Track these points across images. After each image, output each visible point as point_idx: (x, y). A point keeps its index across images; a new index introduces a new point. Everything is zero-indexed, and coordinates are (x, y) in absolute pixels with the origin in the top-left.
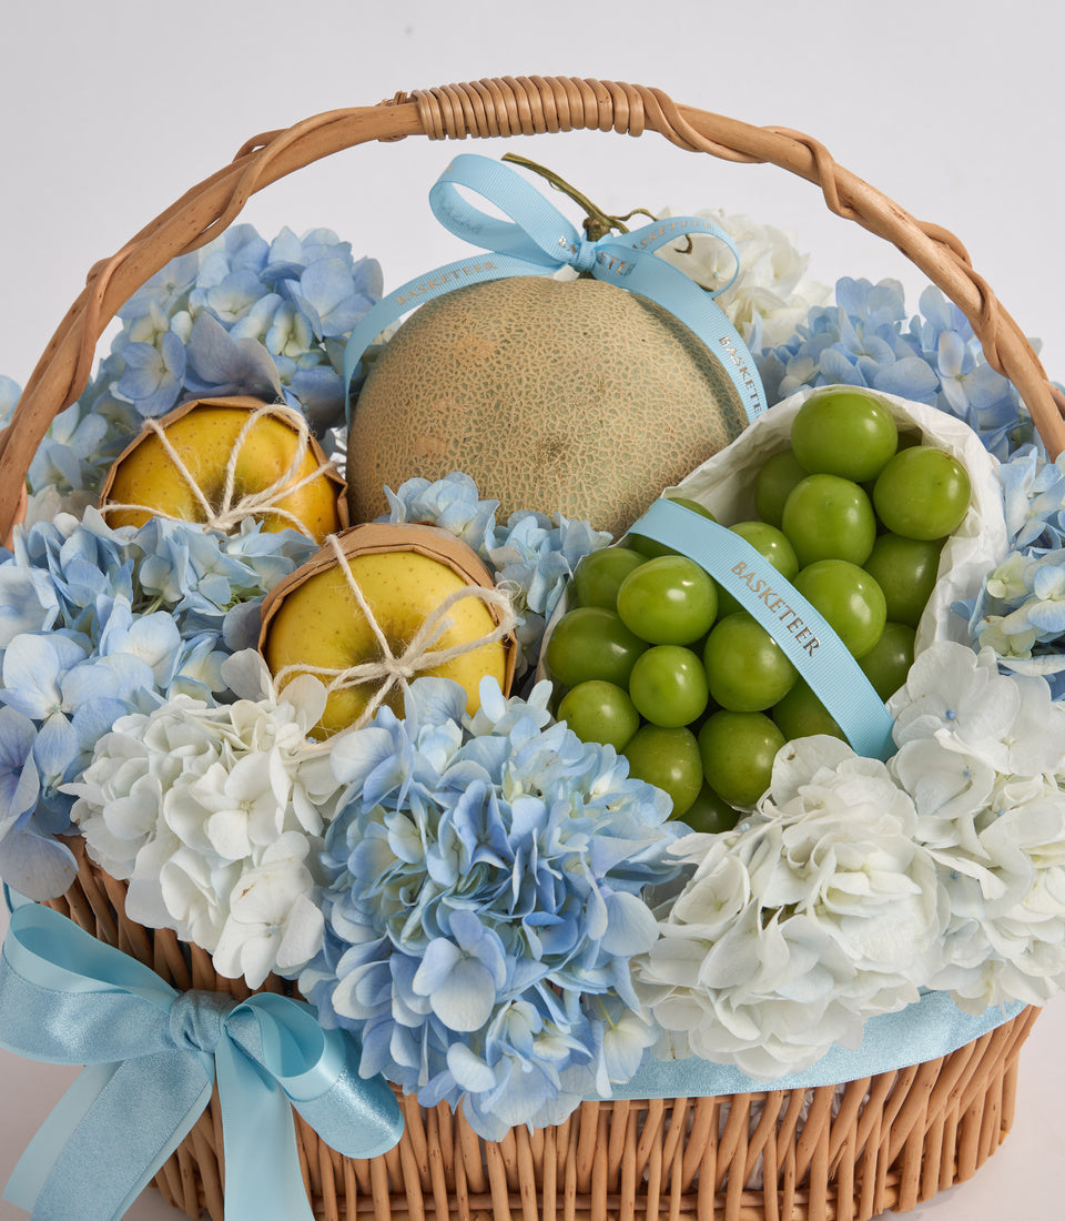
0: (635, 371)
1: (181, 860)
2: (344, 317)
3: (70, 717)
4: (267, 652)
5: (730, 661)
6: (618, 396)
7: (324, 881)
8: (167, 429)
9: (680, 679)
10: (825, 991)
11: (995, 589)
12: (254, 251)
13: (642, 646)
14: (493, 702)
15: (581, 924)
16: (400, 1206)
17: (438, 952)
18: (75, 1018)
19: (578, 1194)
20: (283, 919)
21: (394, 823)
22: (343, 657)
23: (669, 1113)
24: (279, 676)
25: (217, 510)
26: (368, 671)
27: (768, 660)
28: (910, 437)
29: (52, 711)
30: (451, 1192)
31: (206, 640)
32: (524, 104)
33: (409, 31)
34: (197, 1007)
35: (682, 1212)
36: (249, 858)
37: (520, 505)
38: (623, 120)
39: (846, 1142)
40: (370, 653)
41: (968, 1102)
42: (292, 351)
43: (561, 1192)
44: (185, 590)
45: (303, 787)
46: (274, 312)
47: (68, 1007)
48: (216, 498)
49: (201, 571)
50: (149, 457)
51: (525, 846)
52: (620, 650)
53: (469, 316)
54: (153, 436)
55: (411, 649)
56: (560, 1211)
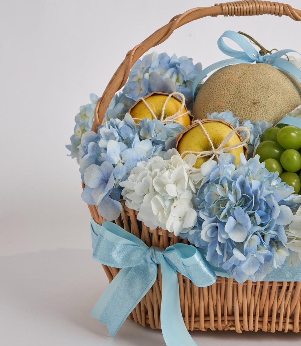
0: (277, 84)
1: (158, 197)
2: (192, 76)
3: (124, 164)
4: (178, 149)
6: (273, 90)
7: (196, 205)
8: (145, 99)
9: (295, 157)
12: (166, 59)
13: (283, 149)
15: (271, 216)
16: (207, 319)
17: (231, 221)
18: (120, 252)
19: (259, 316)
20: (184, 216)
21: (218, 186)
22: (200, 149)
23: (288, 288)
24: (182, 154)
26: (207, 153)
29: (119, 162)
30: (223, 315)
31: (160, 147)
32: (251, 6)
33: (190, 35)
34: (154, 250)
35: (289, 323)
36: (177, 197)
37: (245, 119)
38: (277, 11)
40: (208, 148)
42: (178, 84)
43: (255, 316)
44: (153, 136)
45: (191, 179)
46: (173, 73)
47: (118, 248)
48: (159, 117)
49: (157, 131)
50: (140, 106)
51: (256, 192)
52: (277, 151)
53: (230, 71)
54: (141, 101)
55: (220, 147)
56: (254, 321)
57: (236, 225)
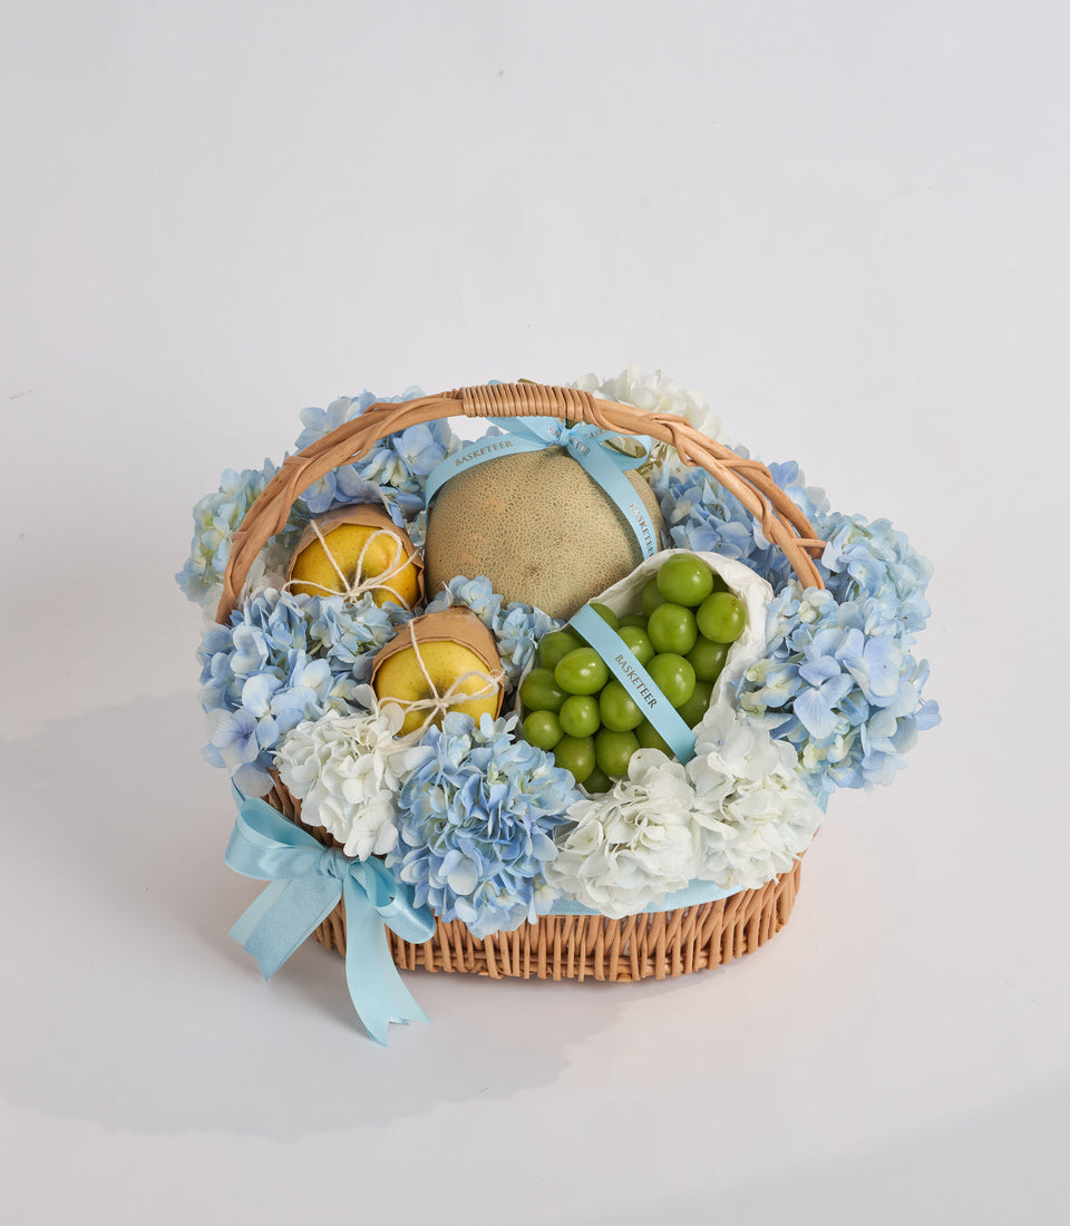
0: (581, 526)
1: (330, 802)
2: (426, 462)
3: (274, 717)
4: (375, 686)
5: (611, 709)
6: (570, 542)
7: (400, 813)
8: (325, 537)
9: (584, 715)
10: (640, 882)
11: (750, 676)
13: (568, 695)
14: (488, 727)
15: (522, 846)
16: (438, 954)
17: (452, 856)
18: (273, 859)
19: (531, 956)
20: (379, 829)
21: (434, 791)
22: (413, 695)
23: (576, 921)
24: (382, 701)
25: (351, 585)
26: (426, 703)
27: (630, 706)
28: (719, 584)
29: (266, 714)
30: (465, 949)
31: (344, 676)
35: (586, 966)
36: (363, 802)
37: (514, 599)
39: (675, 936)
40: (427, 694)
41: (749, 915)
42: (397, 480)
43: (522, 953)
44: (333, 642)
45: (390, 767)
46: (388, 458)
47: (268, 856)
48: (351, 581)
49: (343, 631)
50: (314, 552)
51: (496, 808)
52: (557, 694)
53: (493, 483)
54: (317, 540)
55: (448, 695)
56: (522, 963)
57: (459, 863)
